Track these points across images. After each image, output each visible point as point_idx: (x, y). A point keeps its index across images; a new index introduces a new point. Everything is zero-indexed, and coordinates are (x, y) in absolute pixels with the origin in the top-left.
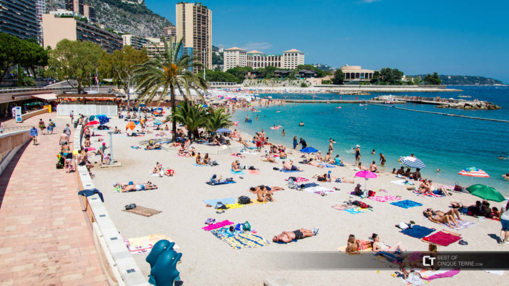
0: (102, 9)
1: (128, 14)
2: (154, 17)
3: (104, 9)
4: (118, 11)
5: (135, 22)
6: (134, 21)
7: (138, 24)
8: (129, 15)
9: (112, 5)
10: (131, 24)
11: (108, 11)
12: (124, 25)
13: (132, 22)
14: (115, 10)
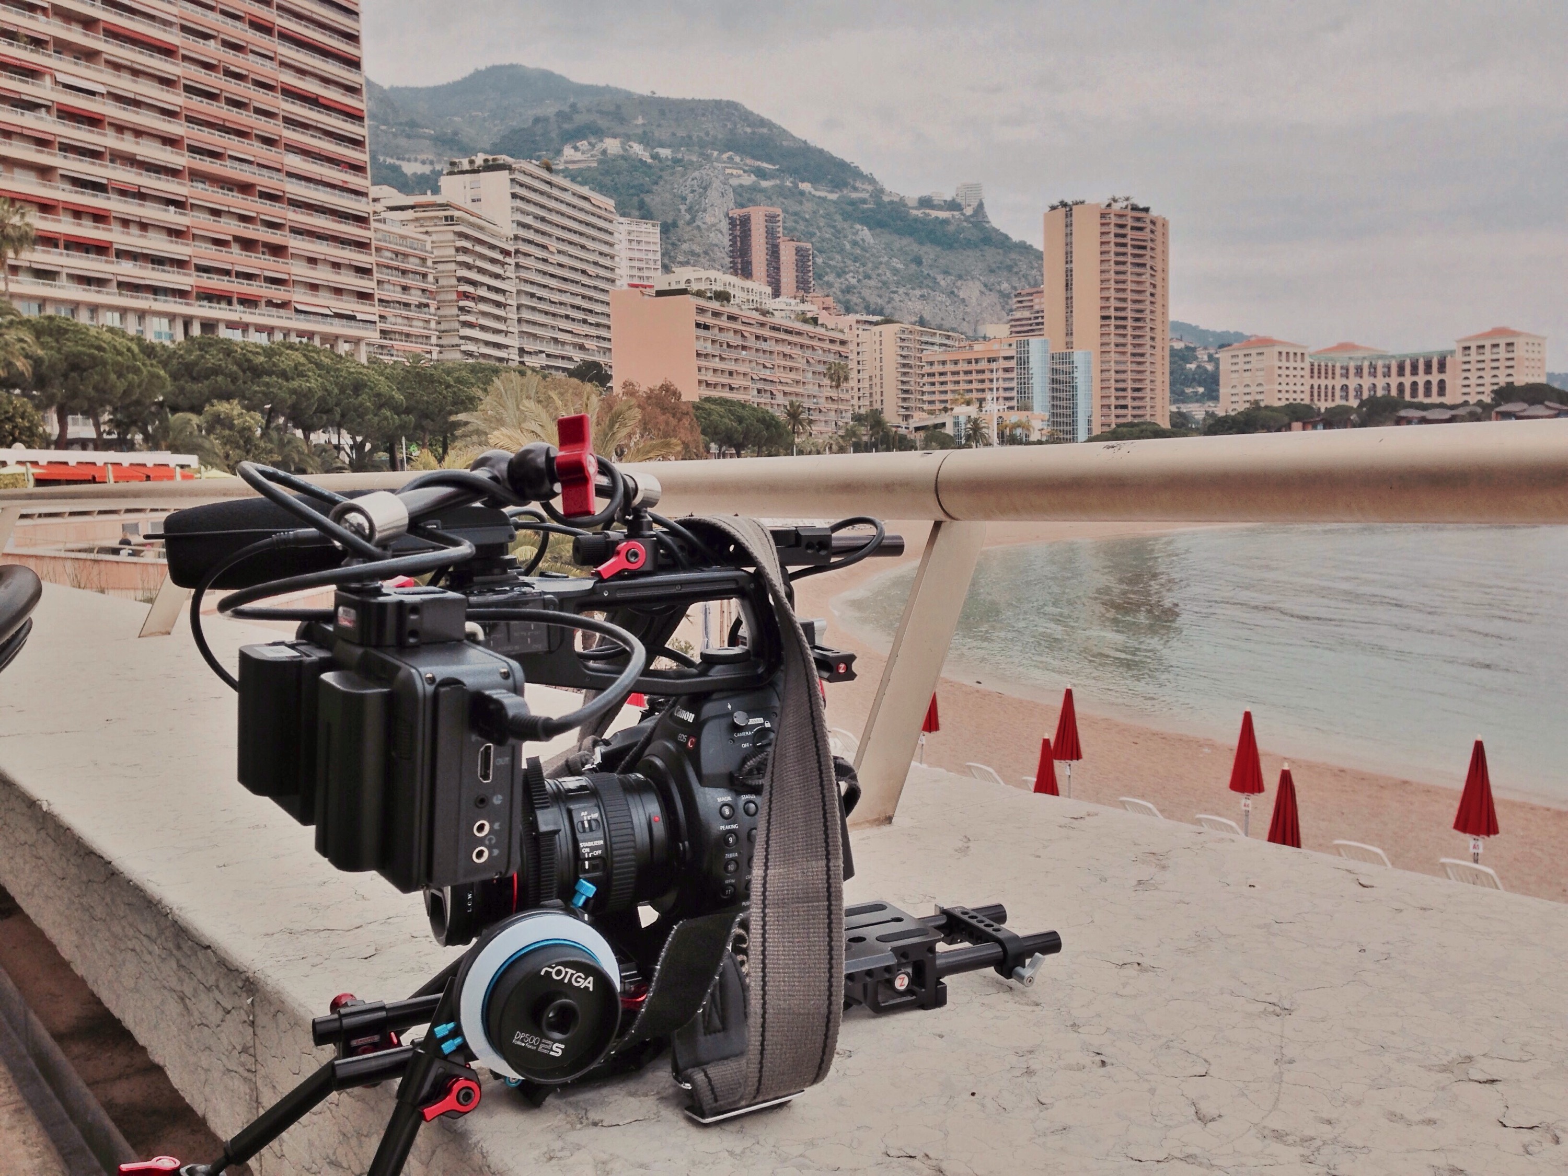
0: (848, 246)
1: (929, 252)
2: (1013, 256)
3: (855, 243)
4: (896, 245)
5: (950, 279)
6: (946, 273)
7: (959, 283)
8: (932, 256)
9: (878, 230)
10: (935, 286)
11: (864, 249)
12: (913, 289)
13: (939, 278)
14: (888, 247)
